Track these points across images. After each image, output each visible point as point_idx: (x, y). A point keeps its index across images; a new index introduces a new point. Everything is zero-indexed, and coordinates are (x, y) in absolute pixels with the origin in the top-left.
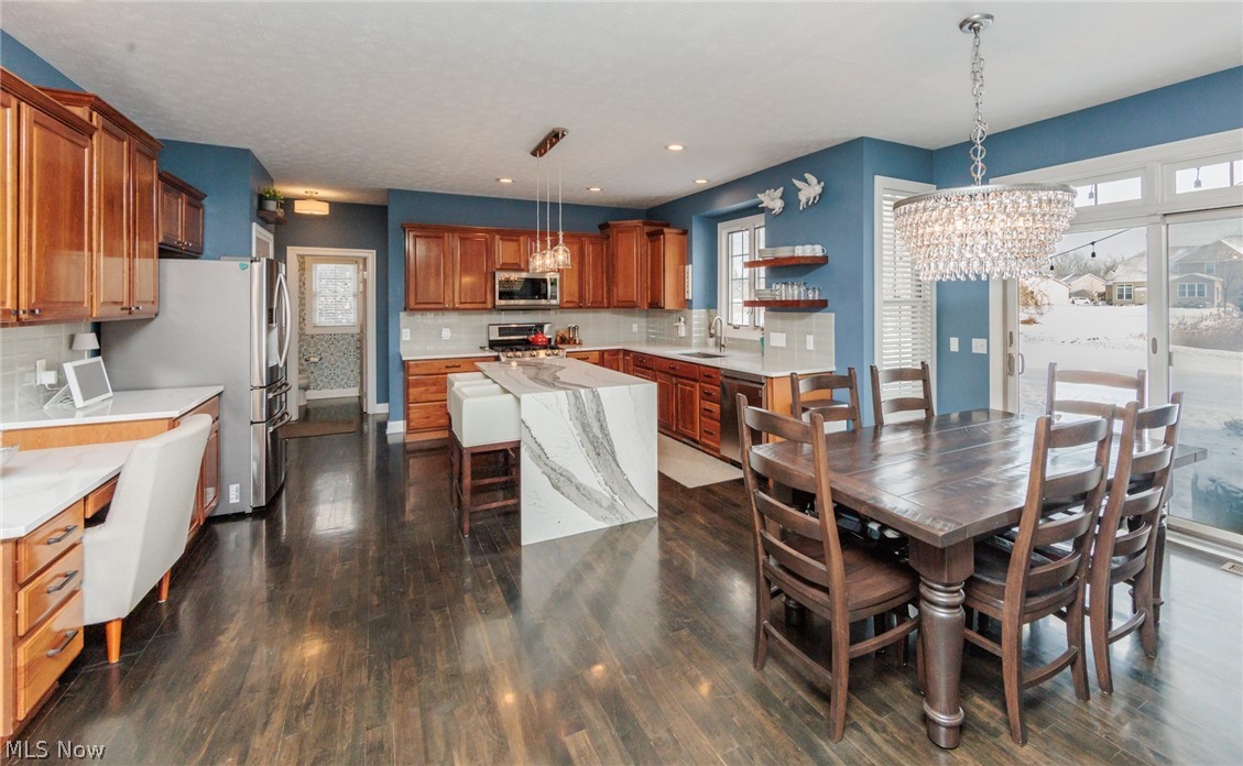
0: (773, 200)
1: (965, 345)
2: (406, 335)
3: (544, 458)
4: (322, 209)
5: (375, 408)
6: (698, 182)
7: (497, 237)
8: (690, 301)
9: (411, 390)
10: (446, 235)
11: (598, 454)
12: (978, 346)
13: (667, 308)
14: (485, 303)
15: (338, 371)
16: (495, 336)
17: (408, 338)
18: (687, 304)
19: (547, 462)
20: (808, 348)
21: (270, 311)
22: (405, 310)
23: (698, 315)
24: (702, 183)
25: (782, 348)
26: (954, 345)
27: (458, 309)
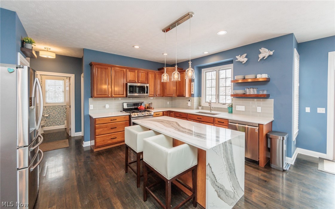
0: (242, 59)
1: (314, 110)
2: (91, 107)
3: (215, 182)
4: (53, 56)
5: (74, 134)
6: (205, 53)
7: (128, 70)
8: (193, 95)
9: (97, 130)
10: (109, 68)
11: (231, 172)
12: (321, 110)
13: (186, 97)
14: (123, 95)
15: (56, 119)
16: (125, 106)
17: (92, 108)
18: (192, 95)
19: (217, 184)
20: (258, 111)
21: (30, 99)
22: (92, 97)
23: (196, 99)
24: (206, 53)
25: (243, 111)
26: (308, 110)
27: (113, 97)
